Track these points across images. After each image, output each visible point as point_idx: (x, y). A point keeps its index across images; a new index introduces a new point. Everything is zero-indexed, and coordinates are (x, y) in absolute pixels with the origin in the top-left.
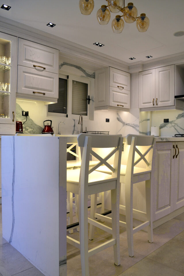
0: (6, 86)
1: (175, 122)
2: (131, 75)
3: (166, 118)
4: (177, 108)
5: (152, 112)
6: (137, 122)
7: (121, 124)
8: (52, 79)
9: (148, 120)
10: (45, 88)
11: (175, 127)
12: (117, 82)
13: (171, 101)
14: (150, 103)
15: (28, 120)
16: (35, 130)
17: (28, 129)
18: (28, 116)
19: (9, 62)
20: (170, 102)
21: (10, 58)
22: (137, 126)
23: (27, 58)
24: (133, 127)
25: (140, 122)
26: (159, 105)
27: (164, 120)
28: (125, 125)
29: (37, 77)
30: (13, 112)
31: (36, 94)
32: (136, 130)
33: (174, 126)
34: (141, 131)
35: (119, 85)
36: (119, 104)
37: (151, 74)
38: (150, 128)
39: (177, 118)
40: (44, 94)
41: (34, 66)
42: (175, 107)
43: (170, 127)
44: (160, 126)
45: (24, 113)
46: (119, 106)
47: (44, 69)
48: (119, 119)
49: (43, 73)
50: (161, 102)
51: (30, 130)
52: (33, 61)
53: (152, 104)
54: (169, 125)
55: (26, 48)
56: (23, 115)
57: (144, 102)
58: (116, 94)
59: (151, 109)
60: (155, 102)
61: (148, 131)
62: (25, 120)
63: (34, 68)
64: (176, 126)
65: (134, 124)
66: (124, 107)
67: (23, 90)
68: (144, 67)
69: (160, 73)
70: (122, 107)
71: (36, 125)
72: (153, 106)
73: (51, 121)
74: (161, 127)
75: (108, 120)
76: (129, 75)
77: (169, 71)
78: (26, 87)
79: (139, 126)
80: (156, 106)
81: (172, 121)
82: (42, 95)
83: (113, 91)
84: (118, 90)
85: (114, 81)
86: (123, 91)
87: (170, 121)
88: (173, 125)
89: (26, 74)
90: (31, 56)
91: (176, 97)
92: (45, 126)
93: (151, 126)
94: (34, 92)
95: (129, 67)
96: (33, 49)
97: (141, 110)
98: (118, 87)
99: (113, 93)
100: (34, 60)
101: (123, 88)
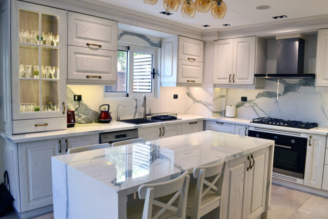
0: (54, 70)
1: (254, 102)
2: (205, 43)
3: (244, 96)
4: (256, 88)
5: (228, 89)
6: (210, 100)
7: (191, 100)
8: (109, 59)
9: (223, 96)
10: (101, 70)
11: (254, 108)
12: (187, 53)
13: (251, 80)
14: (226, 79)
15: (80, 106)
16: (89, 116)
17: (81, 116)
18: (81, 100)
19: (57, 40)
20: (249, 80)
21: (58, 36)
22: (209, 104)
23: (78, 36)
24: (205, 105)
25: (213, 100)
26: (236, 83)
27: (242, 97)
28: (196, 102)
29: (91, 58)
30: (63, 103)
31: (90, 78)
32: (209, 108)
33: (253, 106)
34: (215, 111)
35: (190, 57)
36: (189, 79)
37: (228, 45)
38: (225, 106)
39: (257, 97)
40: (100, 77)
41: (88, 44)
42: (254, 86)
43: (248, 107)
44: (236, 104)
45: (76, 97)
46: (189, 82)
47: (100, 46)
48: (188, 94)
49: (99, 52)
50: (239, 79)
51: (83, 116)
52: (86, 39)
53: (228, 80)
54: (247, 104)
55: (77, 24)
56: (75, 100)
57: (219, 77)
58: (186, 68)
59: (227, 86)
60: (232, 78)
61: (223, 109)
62: (78, 106)
63: (87, 46)
64: (255, 106)
65: (206, 102)
66: (195, 83)
67: (75, 75)
68: (220, 35)
69: (239, 44)
70: (192, 82)
71: (90, 110)
72: (229, 83)
73: (109, 105)
74: (238, 106)
75: (176, 97)
76: (201, 43)
77: (248, 43)
78: (78, 71)
79: (212, 105)
80: (233, 83)
81: (251, 100)
82: (98, 79)
83: (182, 65)
84: (188, 62)
85: (185, 52)
86: (195, 63)
87: (248, 99)
88: (252, 104)
89: (78, 56)
90: (83, 32)
91: (256, 75)
92: (102, 112)
93: (226, 104)
94: (87, 77)
95: (203, 34)
96: (86, 23)
97: (215, 86)
98: (189, 59)
99: (183, 68)
100: (88, 37)
101: (195, 60)
